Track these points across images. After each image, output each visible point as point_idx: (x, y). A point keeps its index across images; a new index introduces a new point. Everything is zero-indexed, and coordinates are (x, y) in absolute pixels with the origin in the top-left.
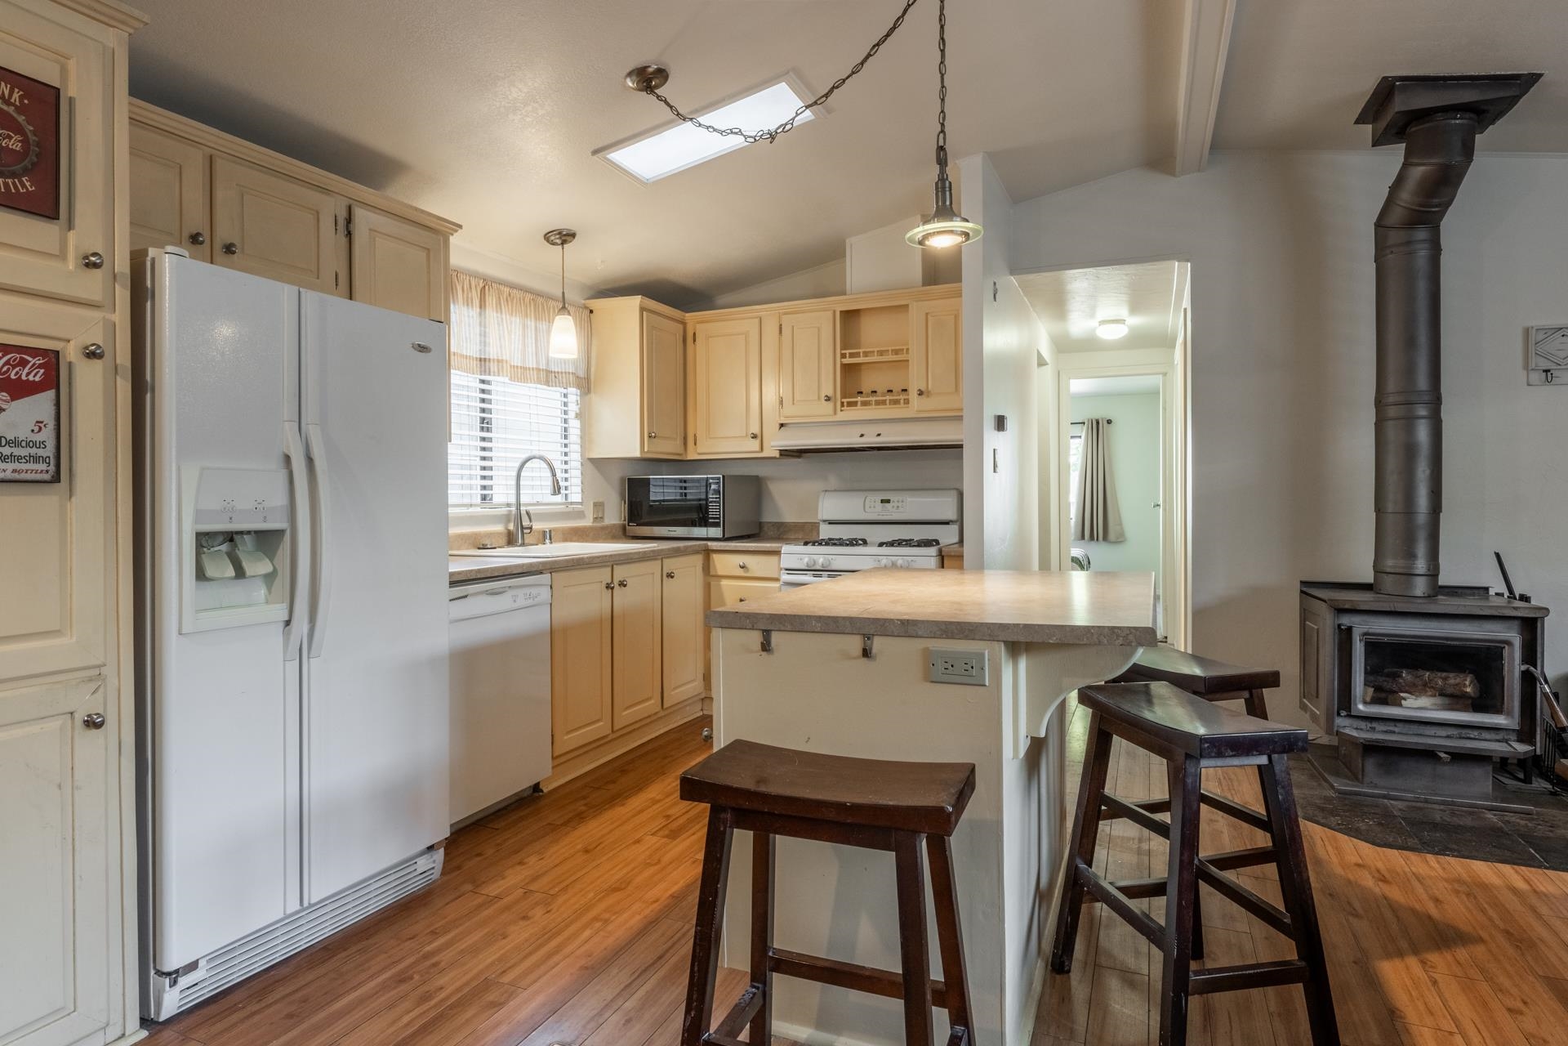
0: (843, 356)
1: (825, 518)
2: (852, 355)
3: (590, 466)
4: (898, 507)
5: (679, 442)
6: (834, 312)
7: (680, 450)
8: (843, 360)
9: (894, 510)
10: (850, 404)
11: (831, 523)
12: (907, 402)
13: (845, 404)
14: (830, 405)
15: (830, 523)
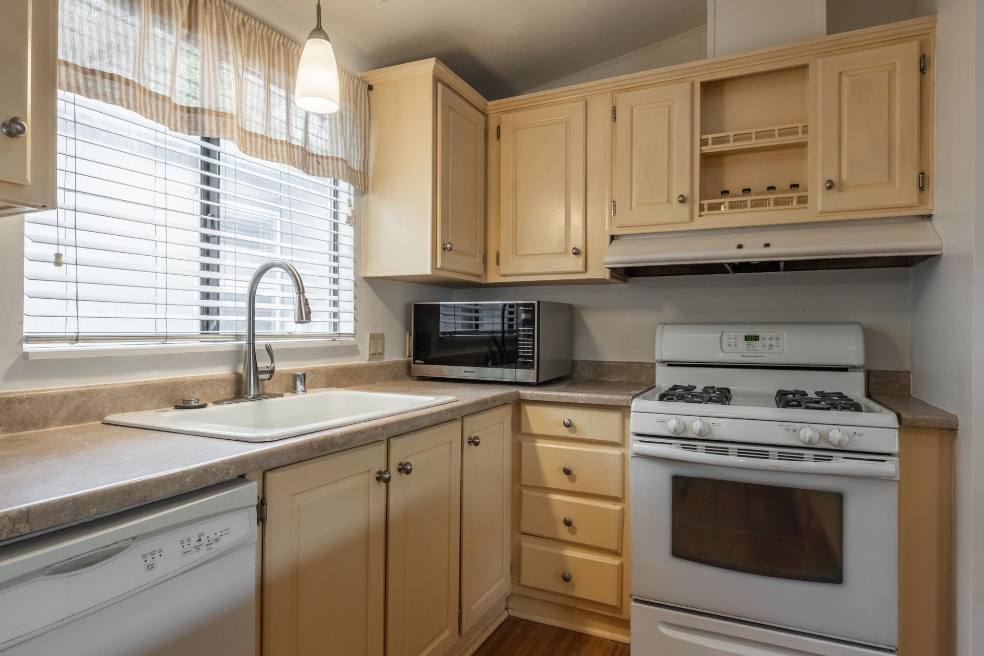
0: (704, 143)
1: (665, 358)
2: (716, 141)
3: (365, 287)
4: (771, 346)
5: (479, 260)
6: (693, 84)
7: (479, 270)
8: (703, 148)
9: (766, 349)
10: (712, 207)
11: (671, 364)
12: (802, 200)
13: (706, 207)
14: (686, 208)
15: (669, 365)
